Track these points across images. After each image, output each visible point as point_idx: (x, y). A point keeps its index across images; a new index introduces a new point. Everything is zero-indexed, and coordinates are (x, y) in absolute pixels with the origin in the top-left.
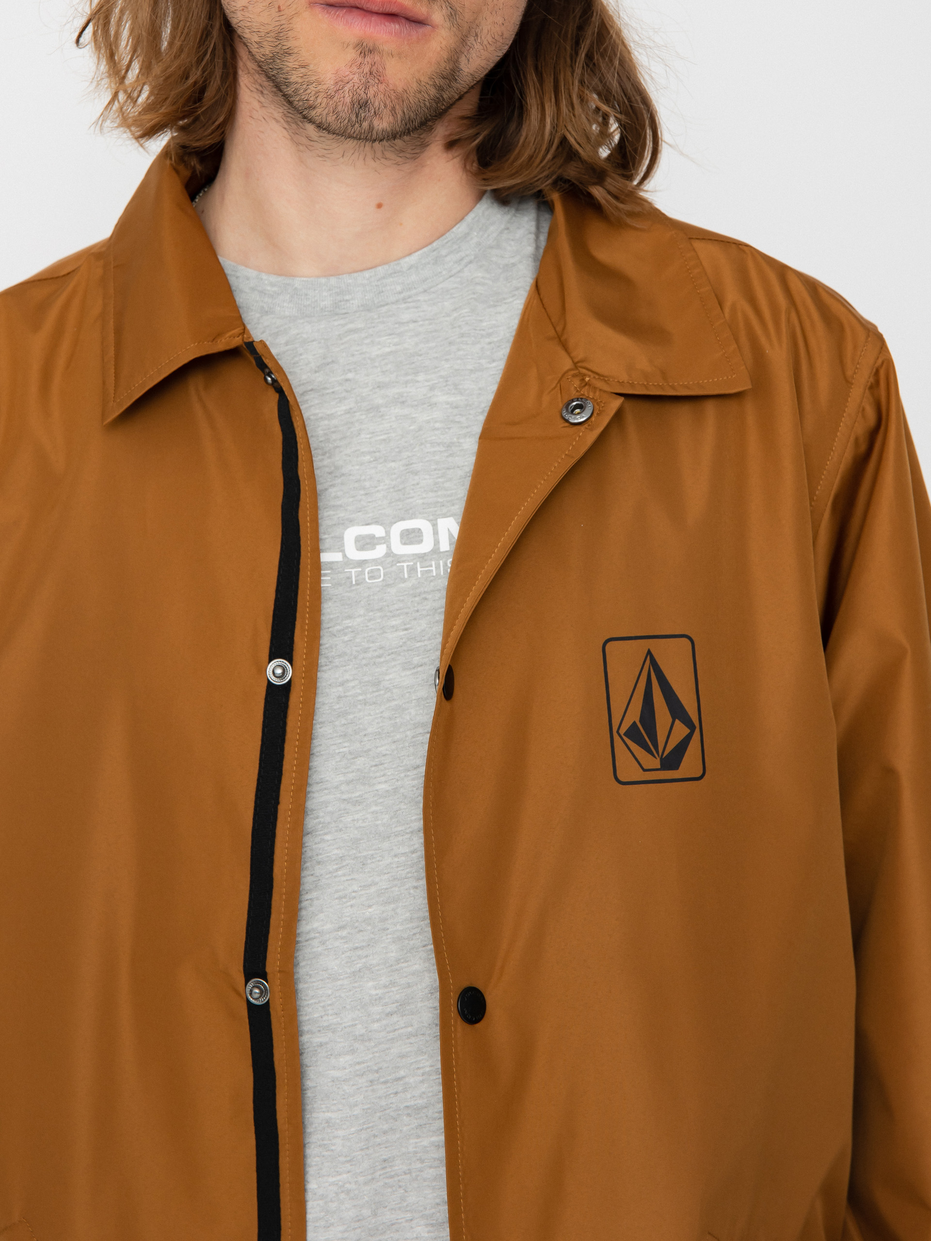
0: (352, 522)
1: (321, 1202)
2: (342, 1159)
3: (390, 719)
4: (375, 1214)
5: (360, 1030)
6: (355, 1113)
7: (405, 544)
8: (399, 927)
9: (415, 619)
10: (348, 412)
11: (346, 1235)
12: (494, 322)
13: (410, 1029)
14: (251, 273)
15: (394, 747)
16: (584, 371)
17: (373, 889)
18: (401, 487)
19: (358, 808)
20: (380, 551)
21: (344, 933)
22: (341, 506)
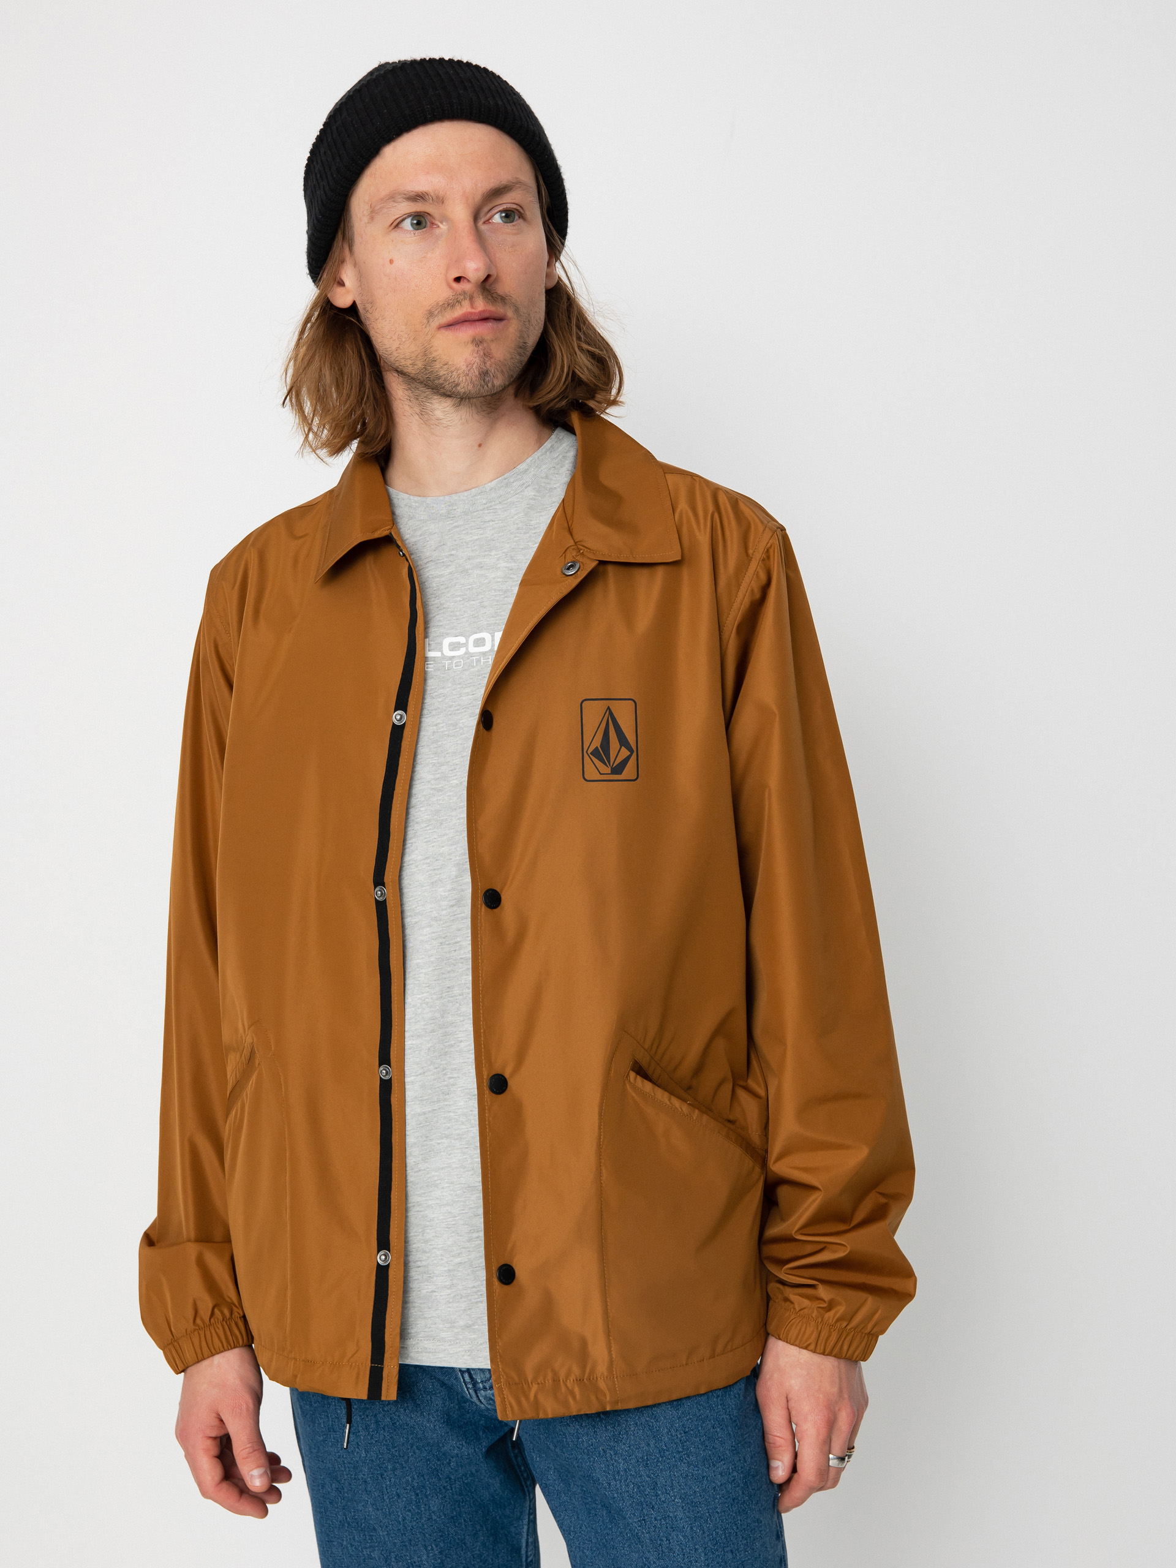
0: (447, 634)
1: (413, 1009)
2: (424, 985)
3: (461, 744)
4: (442, 1017)
5: (434, 914)
6: (432, 960)
7: (475, 647)
8: (457, 858)
9: (478, 689)
10: (451, 573)
11: (426, 1027)
12: (538, 521)
13: (463, 915)
14: (406, 496)
15: (462, 760)
16: (581, 547)
17: (445, 837)
18: (476, 615)
19: (440, 793)
20: (462, 651)
21: (428, 861)
22: (442, 626)
